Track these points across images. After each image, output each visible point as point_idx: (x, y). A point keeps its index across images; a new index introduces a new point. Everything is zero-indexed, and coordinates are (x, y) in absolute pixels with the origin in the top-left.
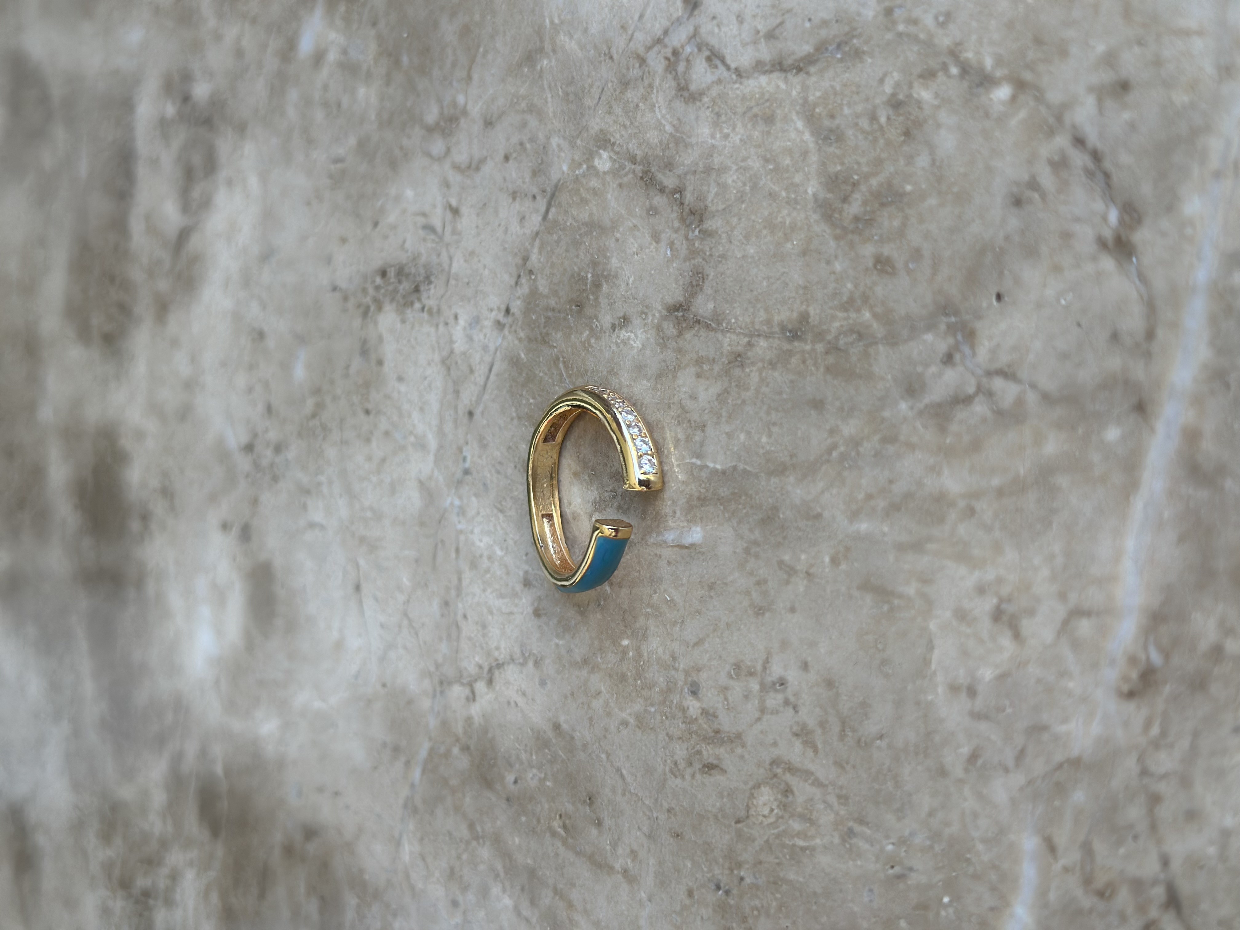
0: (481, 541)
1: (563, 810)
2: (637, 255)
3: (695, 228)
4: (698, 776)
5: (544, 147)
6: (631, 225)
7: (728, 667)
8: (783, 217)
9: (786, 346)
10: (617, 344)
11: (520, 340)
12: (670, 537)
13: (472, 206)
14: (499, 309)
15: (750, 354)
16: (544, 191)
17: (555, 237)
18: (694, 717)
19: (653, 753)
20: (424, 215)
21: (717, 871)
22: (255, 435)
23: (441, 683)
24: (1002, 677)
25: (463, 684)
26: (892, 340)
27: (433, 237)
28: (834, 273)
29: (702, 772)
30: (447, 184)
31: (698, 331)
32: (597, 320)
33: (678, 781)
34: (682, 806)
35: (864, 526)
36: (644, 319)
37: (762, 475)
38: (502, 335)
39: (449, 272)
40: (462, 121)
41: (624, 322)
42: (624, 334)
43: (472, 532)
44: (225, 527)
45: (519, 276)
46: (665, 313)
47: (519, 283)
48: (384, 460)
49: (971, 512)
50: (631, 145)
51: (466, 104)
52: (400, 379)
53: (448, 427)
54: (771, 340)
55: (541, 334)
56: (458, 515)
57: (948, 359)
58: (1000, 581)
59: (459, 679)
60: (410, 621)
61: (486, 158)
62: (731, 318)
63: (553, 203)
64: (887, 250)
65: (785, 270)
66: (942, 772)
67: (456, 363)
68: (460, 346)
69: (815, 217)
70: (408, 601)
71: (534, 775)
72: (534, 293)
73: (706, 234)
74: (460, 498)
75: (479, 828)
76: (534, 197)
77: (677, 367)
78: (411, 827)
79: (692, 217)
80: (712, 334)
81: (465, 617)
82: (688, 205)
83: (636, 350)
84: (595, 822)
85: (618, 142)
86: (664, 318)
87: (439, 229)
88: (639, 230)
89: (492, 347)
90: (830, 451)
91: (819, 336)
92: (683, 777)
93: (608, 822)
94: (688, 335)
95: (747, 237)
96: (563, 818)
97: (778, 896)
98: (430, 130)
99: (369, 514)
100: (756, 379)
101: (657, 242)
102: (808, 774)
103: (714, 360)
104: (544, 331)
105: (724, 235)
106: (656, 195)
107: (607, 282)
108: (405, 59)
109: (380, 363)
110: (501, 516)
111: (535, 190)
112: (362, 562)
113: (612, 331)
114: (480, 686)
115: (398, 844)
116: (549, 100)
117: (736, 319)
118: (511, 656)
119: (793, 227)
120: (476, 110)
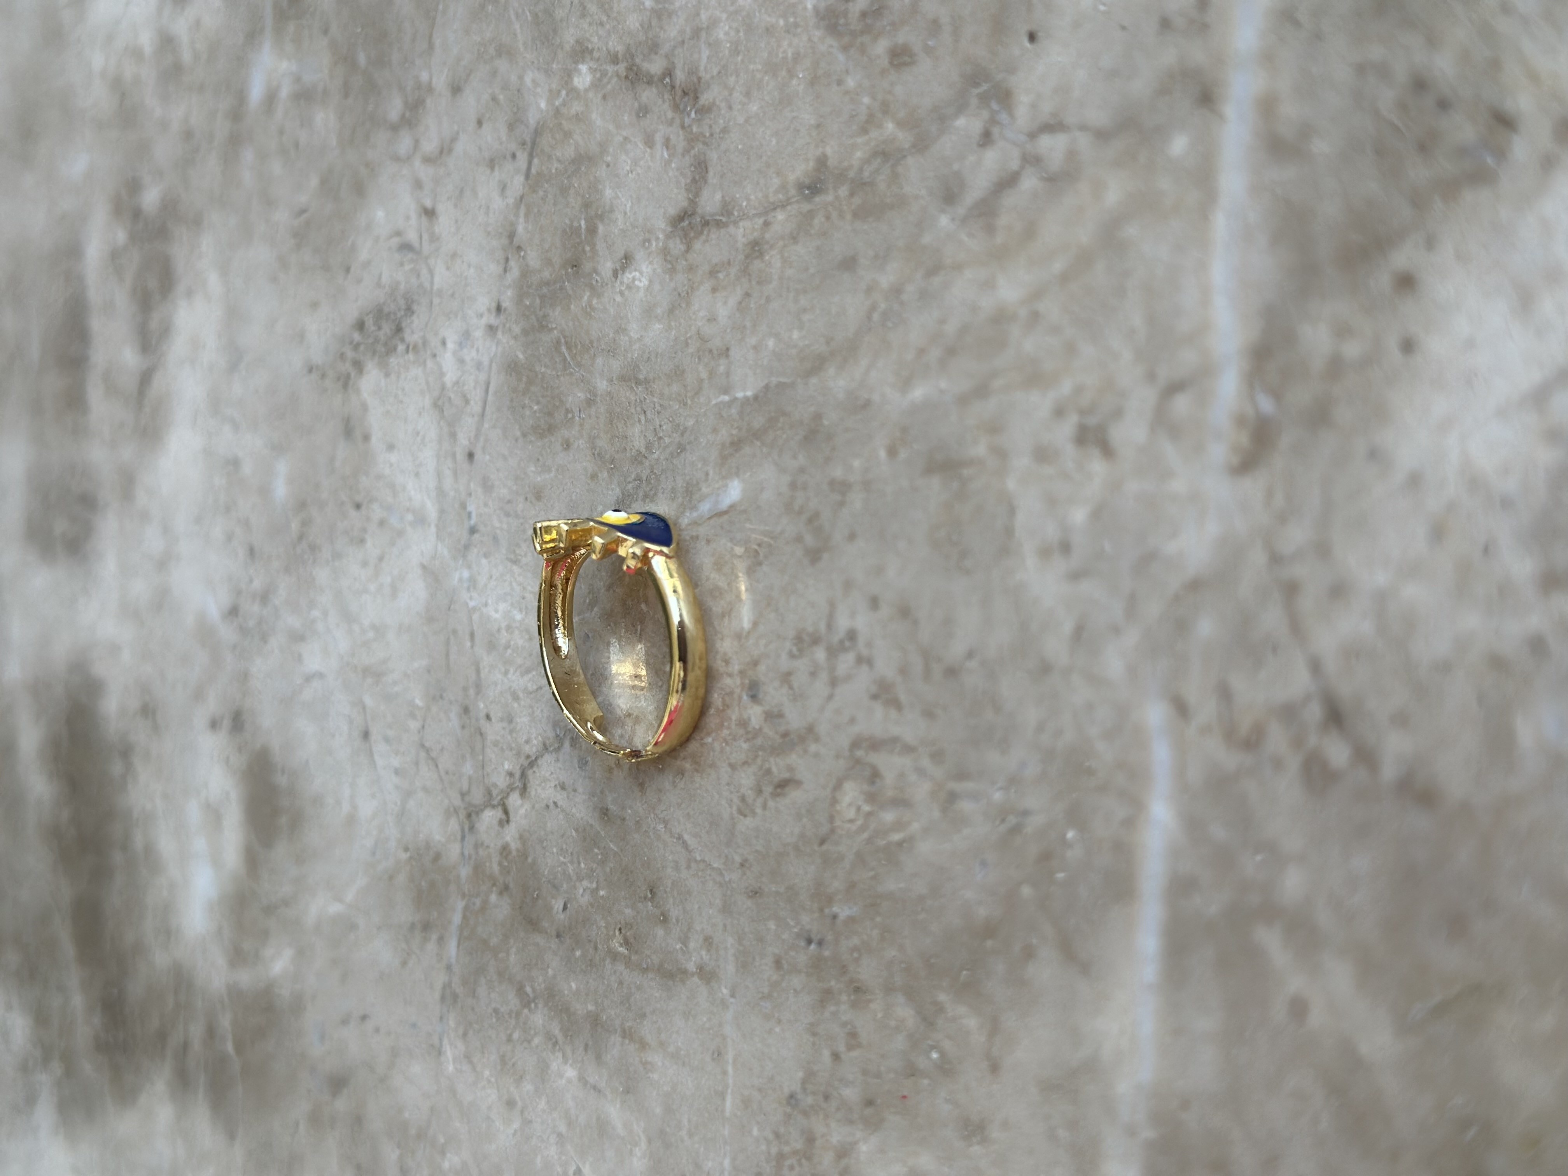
0: (496, 611)
1: (623, 922)
2: (632, 172)
3: (691, 110)
4: (771, 804)
5: (519, 91)
6: (621, 139)
7: (788, 645)
8: (784, 52)
9: (806, 207)
10: (621, 293)
11: (515, 338)
12: (705, 507)
13: (449, 198)
14: (489, 310)
15: (767, 236)
16: (524, 144)
17: (541, 193)
18: (757, 727)
19: (717, 796)
20: (398, 234)
21: (805, 919)
22: (239, 593)
23: (469, 816)
24: (1096, 514)
25: (494, 807)
26: (921, 145)
27: (410, 255)
28: (847, 92)
29: (775, 795)
30: (418, 185)
31: (708, 235)
32: (597, 274)
33: (748, 821)
34: (756, 851)
35: (918, 393)
36: (647, 248)
37: (799, 380)
38: (496, 341)
39: (432, 289)
40: (429, 101)
41: (626, 262)
42: (628, 276)
43: (486, 605)
44: (214, 725)
45: (507, 260)
46: (669, 229)
47: (508, 269)
48: (381, 559)
49: (1035, 317)
50: (611, 43)
51: (431, 79)
52: (391, 447)
53: (448, 482)
54: (789, 208)
55: (538, 320)
56: (468, 590)
57: (986, 139)
58: (1079, 390)
59: (489, 804)
60: (428, 751)
61: (458, 133)
62: (743, 202)
63: (534, 154)
64: (903, 37)
65: (794, 114)
66: (1045, 669)
67: (450, 398)
68: (450, 376)
69: (818, 34)
70: (423, 727)
71: (584, 890)
72: (525, 273)
73: (704, 111)
74: (469, 567)
75: (528, 989)
76: (514, 156)
77: (690, 291)
78: (452, 1023)
79: (686, 99)
80: (723, 231)
81: (488, 717)
82: (680, 85)
83: (642, 291)
84: (660, 919)
85: (597, 47)
86: (668, 237)
87: (415, 243)
88: (630, 141)
89: (486, 361)
90: (869, 318)
91: (841, 177)
92: (754, 813)
93: (674, 912)
94: (697, 245)
95: (748, 94)
96: (623, 931)
97: (878, 919)
98: (395, 128)
99: (371, 635)
100: (778, 265)
101: (651, 147)
102: (895, 740)
103: (729, 263)
104: (541, 313)
105: (723, 105)
106: (644, 91)
107: (602, 220)
108: (362, 59)
109: (366, 438)
110: (515, 568)
111: (513, 146)
112: (368, 701)
113: (613, 279)
114: (514, 800)
115: (440, 1053)
116: (519, 31)
117: (748, 200)
118: (544, 745)
119: (797, 57)
120: (440, 82)
